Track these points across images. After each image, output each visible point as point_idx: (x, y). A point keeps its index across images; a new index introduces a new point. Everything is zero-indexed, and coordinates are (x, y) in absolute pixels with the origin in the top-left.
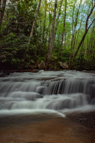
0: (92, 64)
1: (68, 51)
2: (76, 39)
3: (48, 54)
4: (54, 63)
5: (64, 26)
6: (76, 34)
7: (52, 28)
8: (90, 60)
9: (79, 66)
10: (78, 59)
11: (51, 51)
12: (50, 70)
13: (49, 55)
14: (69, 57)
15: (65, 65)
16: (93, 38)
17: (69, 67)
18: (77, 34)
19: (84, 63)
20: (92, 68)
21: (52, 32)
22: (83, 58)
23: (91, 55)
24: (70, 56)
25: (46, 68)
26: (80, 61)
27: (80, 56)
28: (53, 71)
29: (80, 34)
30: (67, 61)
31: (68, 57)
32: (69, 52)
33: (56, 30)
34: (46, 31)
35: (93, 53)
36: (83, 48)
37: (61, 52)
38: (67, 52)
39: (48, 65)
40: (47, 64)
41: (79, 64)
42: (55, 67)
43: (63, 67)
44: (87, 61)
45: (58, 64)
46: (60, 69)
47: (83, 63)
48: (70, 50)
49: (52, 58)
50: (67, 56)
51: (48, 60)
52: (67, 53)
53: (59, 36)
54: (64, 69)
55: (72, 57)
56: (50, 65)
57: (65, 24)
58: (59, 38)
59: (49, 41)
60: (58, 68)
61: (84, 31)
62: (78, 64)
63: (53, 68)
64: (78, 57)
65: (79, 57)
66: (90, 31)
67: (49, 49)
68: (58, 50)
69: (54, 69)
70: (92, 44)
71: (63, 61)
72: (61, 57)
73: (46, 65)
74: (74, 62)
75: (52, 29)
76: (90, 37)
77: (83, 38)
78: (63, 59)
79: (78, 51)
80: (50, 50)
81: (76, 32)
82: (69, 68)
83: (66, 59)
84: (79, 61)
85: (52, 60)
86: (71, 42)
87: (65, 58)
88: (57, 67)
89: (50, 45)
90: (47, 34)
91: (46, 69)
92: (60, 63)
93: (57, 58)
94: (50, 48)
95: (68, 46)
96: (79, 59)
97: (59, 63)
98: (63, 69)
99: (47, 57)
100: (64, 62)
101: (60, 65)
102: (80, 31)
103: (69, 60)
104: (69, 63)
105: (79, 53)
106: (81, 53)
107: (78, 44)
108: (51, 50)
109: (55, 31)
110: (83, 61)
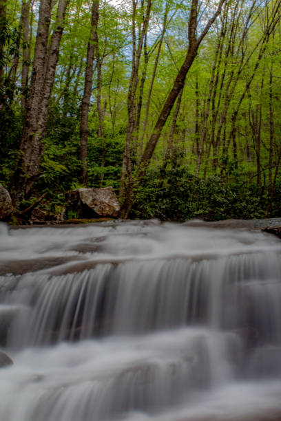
0: (221, 192)
1: (112, 136)
2: (147, 87)
3: (24, 150)
4: (51, 192)
5: (94, 22)
6: (146, 62)
7: (42, 27)
8: (210, 175)
9: (165, 204)
10: (158, 171)
11: (37, 137)
12: (34, 223)
13: (29, 151)
14: (121, 165)
15: (105, 198)
16: (220, 78)
17: (123, 207)
18: (152, 62)
19: (185, 191)
20: (222, 210)
21: (40, 46)
22: (181, 167)
23: (214, 154)
24: (125, 160)
25: (16, 215)
26: (169, 182)
27: (167, 158)
28: (52, 225)
29: (165, 61)
30: (112, 182)
31: (113, 164)
32: (117, 144)
33: (57, 38)
34: (11, 41)
35: (221, 147)
36: (178, 123)
37: (84, 143)
38: (108, 141)
39: (24, 201)
40: (20, 199)
41: (165, 196)
42: (58, 209)
43: (96, 209)
44: (197, 182)
45: (73, 195)
46: (81, 217)
47: (182, 190)
48: (121, 133)
49: (44, 169)
50: (110, 159)
51: (23, 178)
52: (108, 145)
53: (69, 74)
54: (102, 216)
55: (134, 162)
56: (33, 199)
57: (97, 14)
58: (69, 79)
59: (25, 91)
60: (71, 213)
61: (182, 50)
62: (158, 196)
63: (51, 214)
64: (160, 163)
65: (165, 166)
66: (205, 49)
67: (28, 125)
68: (67, 130)
69: (55, 219)
70: (216, 105)
71: (95, 182)
72: (85, 162)
73: (18, 204)
74: (140, 188)
75: (43, 31)
76: (209, 76)
77: (178, 77)
78: (92, 175)
79: (159, 136)
80: (35, 131)
81: (146, 54)
82: (123, 212)
83: (107, 175)
84: (165, 181)
85: (42, 179)
86: (129, 98)
87: (102, 170)
88: (68, 209)
89: (33, 106)
90: (17, 55)
91: (15, 220)
92: (83, 189)
93: (65, 168)
94: (33, 121)
95: (113, 114)
96: (163, 173)
97: (78, 193)
98: (97, 216)
99: (21, 161)
100: (98, 188)
101: (83, 200)
102: (166, 48)
103: (119, 178)
104: (122, 190)
105: (162, 146)
106: (170, 147)
107: (153, 105)
108: (40, 131)
109: (56, 43)
110: (184, 179)
